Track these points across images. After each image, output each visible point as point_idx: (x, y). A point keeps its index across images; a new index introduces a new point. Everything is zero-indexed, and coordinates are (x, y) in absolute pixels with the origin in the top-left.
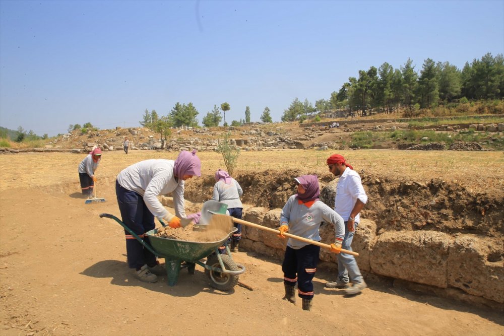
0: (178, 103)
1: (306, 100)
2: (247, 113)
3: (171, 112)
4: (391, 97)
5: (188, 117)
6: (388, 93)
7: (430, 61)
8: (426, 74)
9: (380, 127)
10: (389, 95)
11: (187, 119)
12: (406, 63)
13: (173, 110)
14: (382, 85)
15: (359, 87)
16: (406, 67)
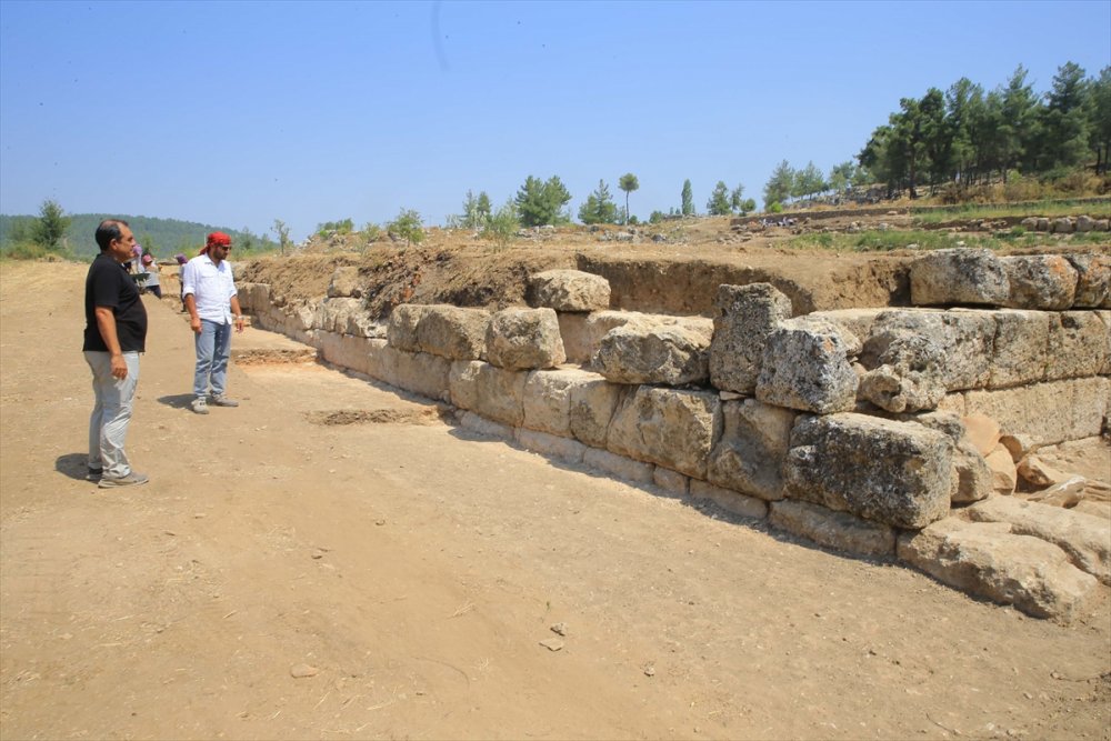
0: (530, 178)
1: (810, 165)
2: (686, 194)
3: (517, 196)
4: (969, 155)
5: (546, 205)
6: (962, 148)
7: (1072, 68)
8: (1060, 99)
9: (859, 225)
10: (965, 153)
11: (544, 209)
12: (1012, 76)
13: (521, 191)
14: (950, 130)
15: (897, 136)
16: (1012, 87)
